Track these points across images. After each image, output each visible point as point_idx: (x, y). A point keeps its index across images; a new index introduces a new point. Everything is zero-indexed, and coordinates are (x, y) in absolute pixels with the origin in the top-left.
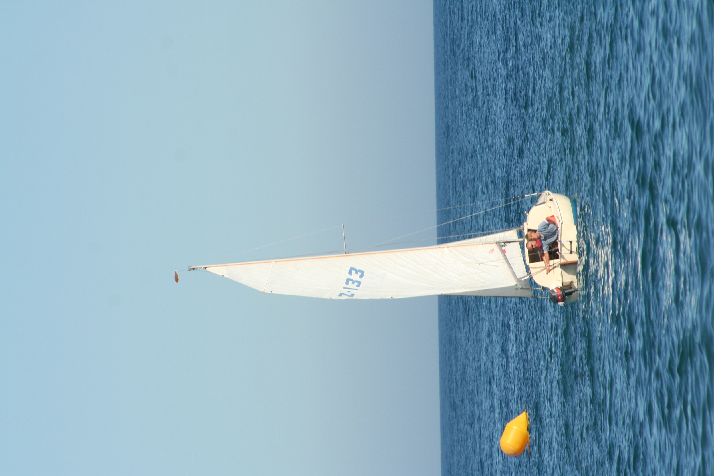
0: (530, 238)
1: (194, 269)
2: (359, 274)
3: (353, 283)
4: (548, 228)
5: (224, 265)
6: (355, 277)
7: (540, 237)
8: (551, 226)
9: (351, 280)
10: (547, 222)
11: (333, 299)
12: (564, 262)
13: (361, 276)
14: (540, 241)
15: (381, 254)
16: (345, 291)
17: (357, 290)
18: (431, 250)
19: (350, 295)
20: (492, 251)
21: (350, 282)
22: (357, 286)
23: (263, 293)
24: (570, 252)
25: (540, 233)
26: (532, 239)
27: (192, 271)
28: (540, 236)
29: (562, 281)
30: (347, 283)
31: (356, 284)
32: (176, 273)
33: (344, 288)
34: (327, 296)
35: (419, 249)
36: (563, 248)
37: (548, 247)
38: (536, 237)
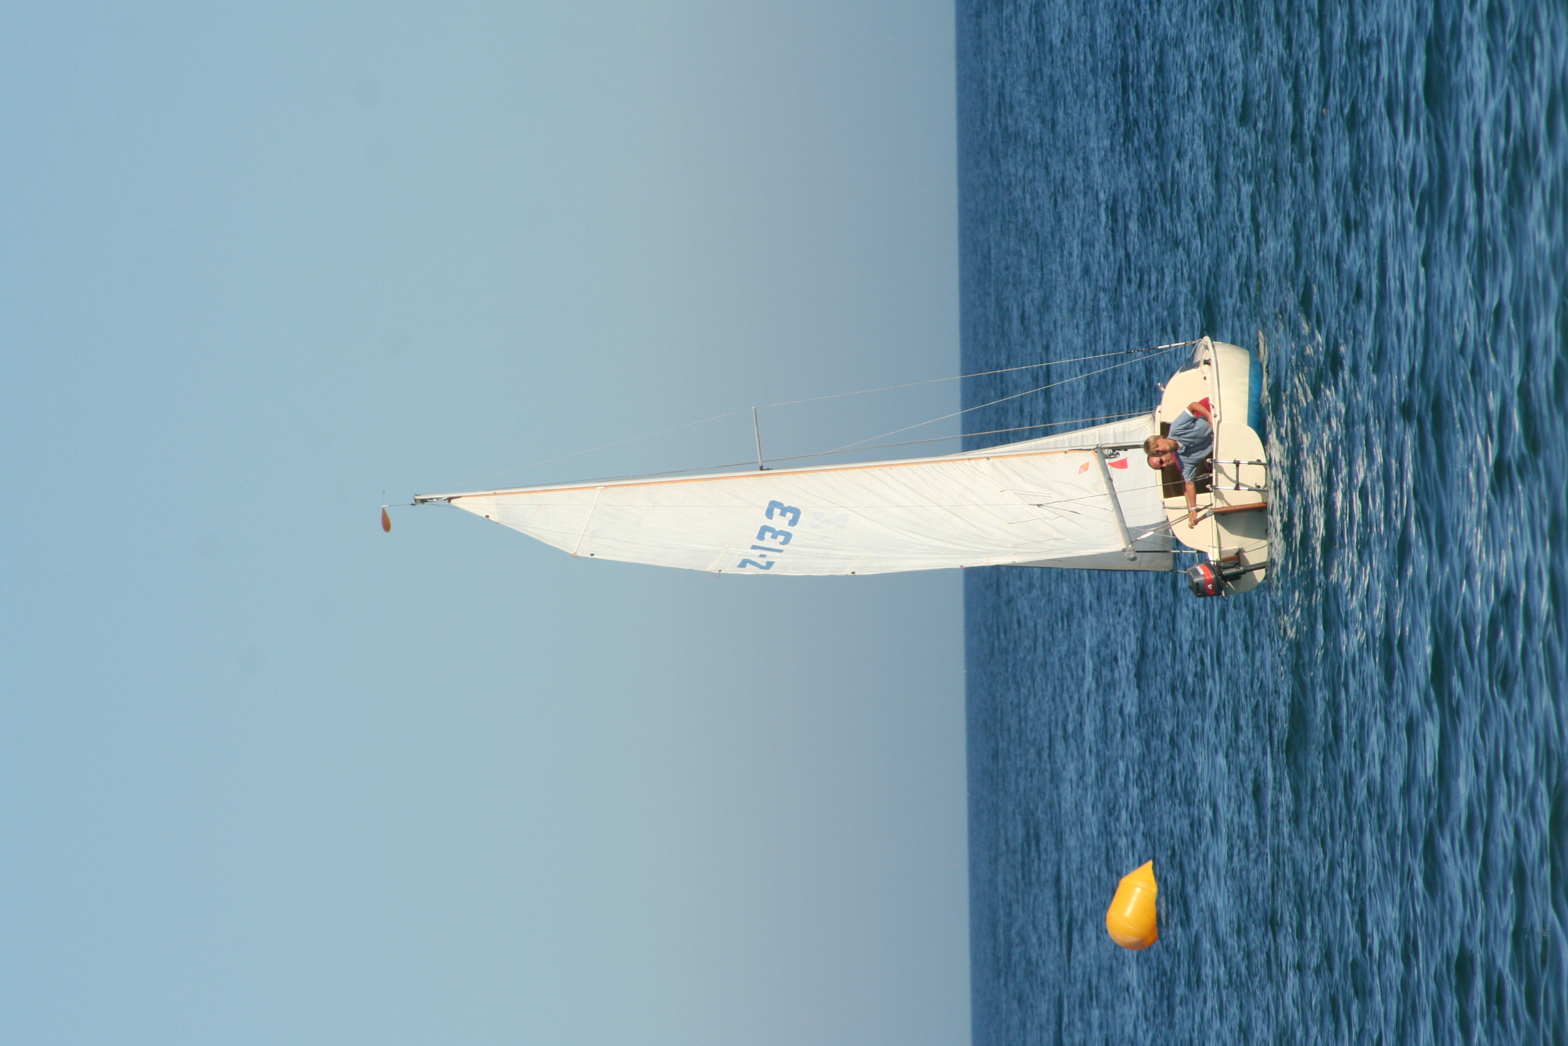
0: (1153, 449)
1: (423, 501)
2: (790, 516)
3: (774, 537)
4: (1193, 427)
5: (492, 492)
6: (780, 522)
7: (1176, 447)
8: (1200, 423)
9: (771, 530)
10: (1191, 415)
11: (725, 574)
12: (1224, 507)
13: (793, 522)
14: (1177, 456)
15: (839, 472)
16: (754, 555)
17: (781, 551)
18: (950, 463)
19: (764, 564)
20: (1085, 468)
21: (768, 535)
22: (782, 543)
23: (574, 557)
24: (1234, 485)
25: (1176, 438)
26: (1158, 451)
27: (420, 506)
28: (1177, 445)
29: (1220, 548)
30: (761, 537)
31: (781, 538)
32: (384, 510)
33: (754, 547)
34: (712, 567)
35: (925, 462)
36: (1221, 476)
37: (1192, 469)
38: (1168, 448)
